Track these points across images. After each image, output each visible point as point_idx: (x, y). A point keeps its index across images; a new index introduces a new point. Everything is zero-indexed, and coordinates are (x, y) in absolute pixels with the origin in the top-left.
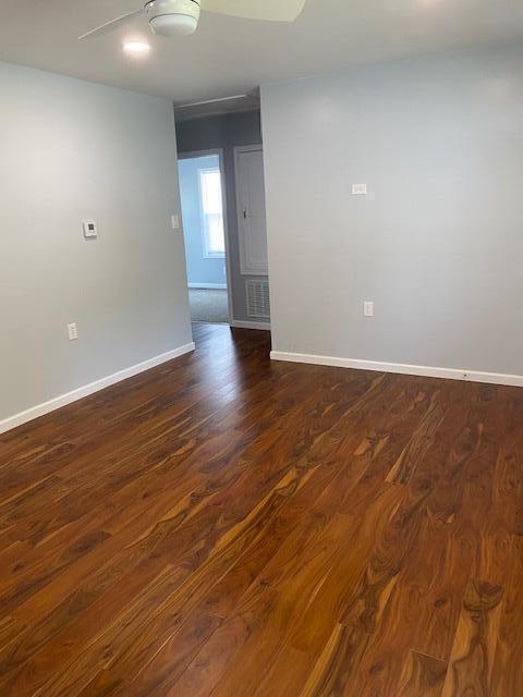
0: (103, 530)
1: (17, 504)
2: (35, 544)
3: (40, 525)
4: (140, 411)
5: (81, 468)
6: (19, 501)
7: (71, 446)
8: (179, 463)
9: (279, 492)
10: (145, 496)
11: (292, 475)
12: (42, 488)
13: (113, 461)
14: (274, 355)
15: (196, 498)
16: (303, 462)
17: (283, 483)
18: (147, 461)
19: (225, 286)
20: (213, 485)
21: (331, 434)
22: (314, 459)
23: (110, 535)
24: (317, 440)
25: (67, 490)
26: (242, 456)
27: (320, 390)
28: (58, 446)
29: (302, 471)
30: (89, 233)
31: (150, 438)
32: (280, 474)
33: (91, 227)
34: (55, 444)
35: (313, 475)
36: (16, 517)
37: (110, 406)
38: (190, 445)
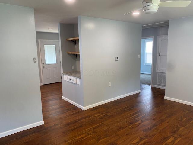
0: (116, 142)
1: (95, 129)
2: (98, 141)
3: (99, 136)
4: (125, 108)
5: (110, 122)
6: (95, 128)
7: (107, 115)
8: (136, 127)
9: (168, 144)
10: (127, 135)
11: (172, 139)
12: (100, 126)
13: (118, 122)
14: (166, 98)
15: (141, 139)
16: (176, 135)
17: (169, 141)
18: (127, 124)
19: (151, 74)
20: (147, 136)
21: (186, 128)
22: (180, 135)
23: (117, 144)
24: (181, 129)
25: (106, 128)
26: (156, 129)
27: (182, 112)
28: (104, 115)
29: (176, 139)
30: (117, 59)
31: (128, 117)
32: (168, 138)
33: (117, 58)
34: (104, 114)
35: (179, 141)
36: (94, 132)
37: (117, 106)
38: (139, 122)
